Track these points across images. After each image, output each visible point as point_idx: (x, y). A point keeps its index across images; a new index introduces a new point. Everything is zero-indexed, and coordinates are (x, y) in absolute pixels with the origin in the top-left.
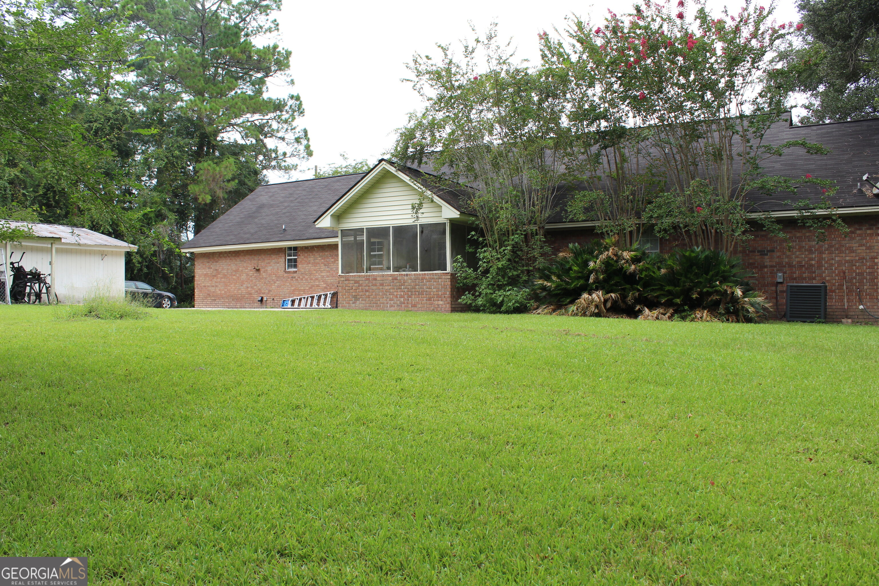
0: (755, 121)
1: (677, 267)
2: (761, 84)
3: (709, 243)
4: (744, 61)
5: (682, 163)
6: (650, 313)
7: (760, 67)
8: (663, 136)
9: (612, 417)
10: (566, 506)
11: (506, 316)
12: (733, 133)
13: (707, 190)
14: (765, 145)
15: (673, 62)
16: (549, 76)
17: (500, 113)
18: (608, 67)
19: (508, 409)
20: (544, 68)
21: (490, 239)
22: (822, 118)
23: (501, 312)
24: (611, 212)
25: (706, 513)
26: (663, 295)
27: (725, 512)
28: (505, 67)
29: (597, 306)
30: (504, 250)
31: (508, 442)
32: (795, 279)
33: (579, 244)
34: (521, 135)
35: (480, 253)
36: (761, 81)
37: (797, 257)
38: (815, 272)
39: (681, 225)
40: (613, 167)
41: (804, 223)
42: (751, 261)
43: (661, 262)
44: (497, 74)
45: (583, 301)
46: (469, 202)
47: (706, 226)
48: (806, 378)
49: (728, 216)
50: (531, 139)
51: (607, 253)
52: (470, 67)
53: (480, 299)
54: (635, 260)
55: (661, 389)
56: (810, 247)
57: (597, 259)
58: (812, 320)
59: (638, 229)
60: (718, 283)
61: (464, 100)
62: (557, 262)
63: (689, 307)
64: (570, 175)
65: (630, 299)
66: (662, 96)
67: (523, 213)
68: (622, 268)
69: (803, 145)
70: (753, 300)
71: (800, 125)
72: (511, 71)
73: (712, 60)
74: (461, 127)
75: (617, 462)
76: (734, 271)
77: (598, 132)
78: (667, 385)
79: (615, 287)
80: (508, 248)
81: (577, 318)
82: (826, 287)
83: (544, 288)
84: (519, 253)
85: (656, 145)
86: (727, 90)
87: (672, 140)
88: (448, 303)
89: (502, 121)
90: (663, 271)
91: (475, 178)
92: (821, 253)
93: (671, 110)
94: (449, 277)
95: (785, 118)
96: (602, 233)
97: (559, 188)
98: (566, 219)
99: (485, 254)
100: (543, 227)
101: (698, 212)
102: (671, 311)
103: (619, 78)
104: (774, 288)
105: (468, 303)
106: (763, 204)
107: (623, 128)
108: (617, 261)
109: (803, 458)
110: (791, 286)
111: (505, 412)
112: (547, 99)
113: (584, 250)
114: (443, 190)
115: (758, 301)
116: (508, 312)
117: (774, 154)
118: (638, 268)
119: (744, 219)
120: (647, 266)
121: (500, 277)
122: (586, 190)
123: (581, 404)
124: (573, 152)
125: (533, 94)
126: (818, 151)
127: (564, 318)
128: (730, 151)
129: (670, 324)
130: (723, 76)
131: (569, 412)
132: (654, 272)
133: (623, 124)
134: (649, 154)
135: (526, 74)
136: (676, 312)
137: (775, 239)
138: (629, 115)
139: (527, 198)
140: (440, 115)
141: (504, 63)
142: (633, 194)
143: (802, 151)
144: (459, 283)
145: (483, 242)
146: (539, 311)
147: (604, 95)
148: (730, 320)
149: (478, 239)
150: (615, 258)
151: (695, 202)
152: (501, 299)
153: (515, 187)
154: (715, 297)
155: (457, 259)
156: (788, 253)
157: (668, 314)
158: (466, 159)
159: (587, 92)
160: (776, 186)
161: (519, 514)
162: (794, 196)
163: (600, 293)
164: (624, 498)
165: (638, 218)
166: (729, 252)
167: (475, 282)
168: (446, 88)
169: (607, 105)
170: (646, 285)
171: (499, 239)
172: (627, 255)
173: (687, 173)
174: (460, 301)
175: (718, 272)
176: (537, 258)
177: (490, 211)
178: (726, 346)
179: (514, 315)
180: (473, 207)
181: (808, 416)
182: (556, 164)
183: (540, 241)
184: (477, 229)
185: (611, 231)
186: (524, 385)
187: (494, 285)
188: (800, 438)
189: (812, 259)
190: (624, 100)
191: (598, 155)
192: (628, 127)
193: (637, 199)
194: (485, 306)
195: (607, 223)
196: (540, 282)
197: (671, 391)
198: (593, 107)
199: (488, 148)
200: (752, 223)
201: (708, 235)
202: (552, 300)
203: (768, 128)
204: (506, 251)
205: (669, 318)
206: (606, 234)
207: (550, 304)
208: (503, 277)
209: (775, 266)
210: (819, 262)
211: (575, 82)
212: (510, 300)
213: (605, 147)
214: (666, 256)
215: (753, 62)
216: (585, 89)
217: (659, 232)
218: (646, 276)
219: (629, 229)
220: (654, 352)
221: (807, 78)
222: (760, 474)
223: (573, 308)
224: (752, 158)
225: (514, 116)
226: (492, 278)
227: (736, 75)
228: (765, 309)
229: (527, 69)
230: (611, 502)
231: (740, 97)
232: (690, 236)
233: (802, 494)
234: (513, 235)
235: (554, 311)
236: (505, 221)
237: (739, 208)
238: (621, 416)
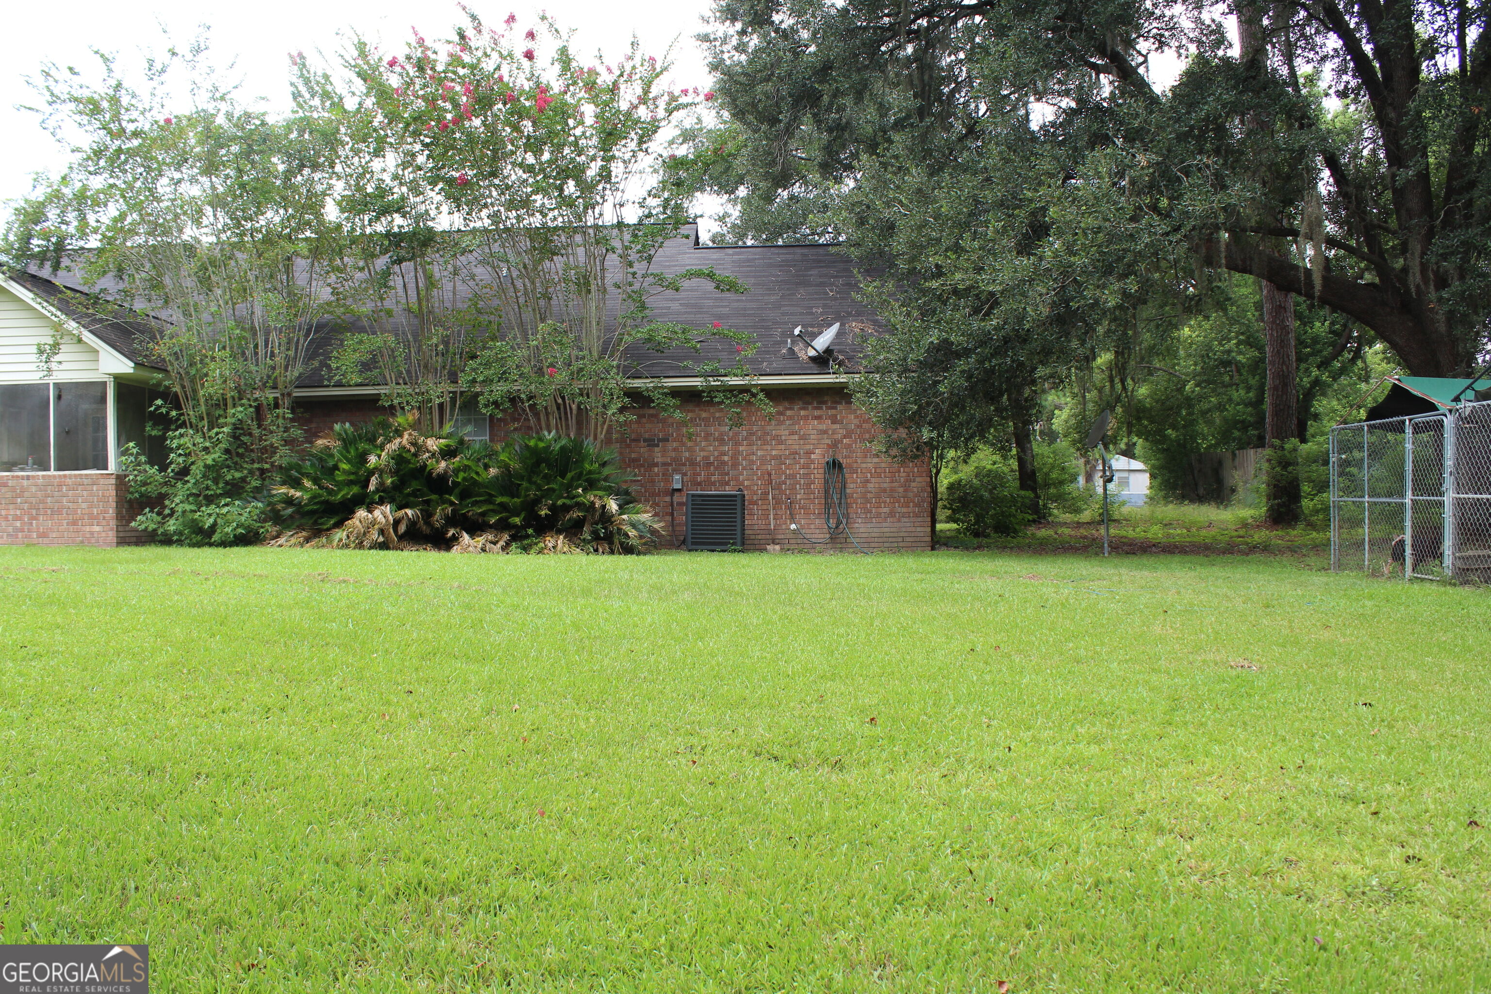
0: (640, 233)
1: (515, 465)
2: (655, 175)
3: (567, 426)
4: (626, 138)
5: (526, 293)
6: (472, 542)
7: (650, 151)
8: (496, 248)
9: (387, 718)
10: (296, 874)
11: (221, 551)
12: (607, 250)
13: (564, 340)
14: (655, 272)
15: (516, 128)
16: (304, 131)
17: (213, 188)
18: (408, 125)
19: (205, 716)
20: (297, 116)
21: (191, 413)
22: (742, 236)
23: (211, 545)
24: (409, 372)
25: (526, 860)
26: (493, 511)
27: (558, 858)
28: (224, 107)
29: (382, 532)
30: (217, 434)
31: (199, 773)
32: (700, 484)
33: (352, 424)
34: (253, 231)
35: (172, 439)
36: (655, 171)
37: (702, 450)
38: (728, 474)
39: (523, 396)
40: (412, 293)
41: (712, 398)
42: (633, 455)
43: (490, 456)
44: (207, 119)
45: (358, 522)
46: (151, 345)
47: (563, 398)
48: (701, 639)
49: (597, 383)
50: (270, 239)
51: (398, 440)
52: (157, 99)
53: (172, 521)
54: (448, 453)
55: (474, 667)
56: (721, 434)
57: (383, 450)
58: (723, 548)
59: (453, 400)
60: (580, 491)
61: (146, 158)
62: (312, 455)
63: (535, 531)
64: (338, 306)
65: (438, 518)
66: (497, 181)
67: (253, 368)
68: (425, 466)
69: (710, 276)
70: (635, 517)
71: (711, 244)
72: (236, 115)
73: (578, 132)
74: (136, 206)
75: (388, 792)
76: (606, 471)
77: (388, 234)
78: (483, 659)
79: (412, 499)
80: (225, 429)
81: (347, 552)
82: (744, 496)
83: (289, 501)
84: (245, 439)
85: (483, 262)
86: (600, 181)
87: (511, 257)
88: (112, 530)
89: (217, 202)
90: (493, 471)
91: (166, 302)
92: (737, 444)
93: (511, 205)
94: (114, 481)
95: (686, 233)
96: (392, 407)
97: (320, 327)
98: (329, 381)
99: (182, 441)
100: (289, 394)
101: (551, 376)
102: (506, 537)
103: (426, 145)
104: (668, 499)
105: (150, 529)
106: (652, 365)
107: (430, 230)
108: (415, 455)
109: (684, 761)
110: (693, 496)
111: (199, 721)
112: (300, 171)
113: (359, 435)
114: (101, 321)
115: (643, 520)
116: (224, 544)
117: (667, 287)
118: (451, 467)
119: (622, 389)
120: (466, 462)
121: (209, 482)
122: (366, 332)
123: (335, 700)
124: (345, 266)
125: (275, 160)
126: (732, 287)
127: (324, 552)
128: (603, 278)
129: (503, 558)
130: (593, 159)
131: (313, 714)
132: (477, 473)
133: (430, 223)
134: (473, 277)
135: (263, 124)
136: (514, 538)
137: (670, 420)
138: (441, 208)
139: (261, 341)
140: (97, 183)
141: (223, 98)
142: (446, 342)
143: (710, 286)
144: (132, 493)
145: (178, 419)
146: (281, 541)
147: (401, 173)
148: (601, 550)
149: (168, 413)
150: (413, 450)
151: (546, 359)
152: (211, 520)
153: (239, 322)
154: (576, 514)
155: (128, 449)
156: (689, 444)
157: (502, 543)
158: (148, 266)
159: (372, 164)
160: (670, 339)
161: (208, 897)
162: (696, 355)
163: (387, 509)
164: (395, 852)
165: (452, 382)
166: (599, 440)
167: (163, 491)
168: (110, 132)
169: (404, 189)
170: (464, 495)
171: (208, 414)
172: (433, 444)
173: (534, 310)
174: (133, 524)
175: (581, 474)
176: (277, 448)
177: (192, 364)
178: (586, 592)
179: (236, 549)
180: (160, 356)
181: (697, 695)
182: (314, 283)
183: (284, 418)
184: (166, 395)
185: (408, 403)
186: (237, 672)
187: (198, 495)
188: (682, 731)
189: (724, 454)
190: (433, 183)
191: (387, 274)
192: (439, 228)
193: (451, 350)
194: (181, 533)
195: (401, 389)
196: (283, 490)
197: (488, 670)
198: (382, 192)
199: (190, 249)
200: (634, 395)
201: (566, 413)
202: (303, 521)
203: (660, 247)
204: (220, 436)
205: (503, 549)
206: (398, 408)
207: (300, 528)
208: (216, 481)
209: (670, 464)
210: (734, 457)
211: (350, 144)
212: (228, 523)
213: (399, 261)
214: (498, 447)
215: (641, 142)
216: (368, 158)
217: (486, 406)
218: (464, 479)
219: (437, 401)
220: (469, 607)
221: (722, 173)
222: (617, 791)
223: (340, 535)
224: (635, 292)
225: (241, 196)
226: (195, 484)
227: (613, 157)
228: (654, 532)
229: (264, 114)
230: (374, 860)
231: (619, 194)
232: (537, 415)
233: (676, 817)
234: (234, 406)
235: (307, 540)
236: (219, 382)
237: (615, 370)
238: (403, 716)
